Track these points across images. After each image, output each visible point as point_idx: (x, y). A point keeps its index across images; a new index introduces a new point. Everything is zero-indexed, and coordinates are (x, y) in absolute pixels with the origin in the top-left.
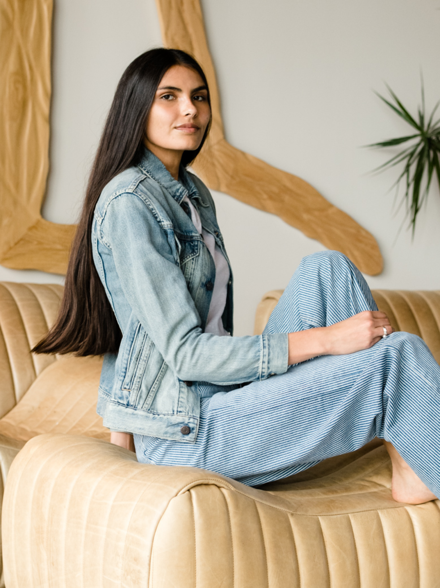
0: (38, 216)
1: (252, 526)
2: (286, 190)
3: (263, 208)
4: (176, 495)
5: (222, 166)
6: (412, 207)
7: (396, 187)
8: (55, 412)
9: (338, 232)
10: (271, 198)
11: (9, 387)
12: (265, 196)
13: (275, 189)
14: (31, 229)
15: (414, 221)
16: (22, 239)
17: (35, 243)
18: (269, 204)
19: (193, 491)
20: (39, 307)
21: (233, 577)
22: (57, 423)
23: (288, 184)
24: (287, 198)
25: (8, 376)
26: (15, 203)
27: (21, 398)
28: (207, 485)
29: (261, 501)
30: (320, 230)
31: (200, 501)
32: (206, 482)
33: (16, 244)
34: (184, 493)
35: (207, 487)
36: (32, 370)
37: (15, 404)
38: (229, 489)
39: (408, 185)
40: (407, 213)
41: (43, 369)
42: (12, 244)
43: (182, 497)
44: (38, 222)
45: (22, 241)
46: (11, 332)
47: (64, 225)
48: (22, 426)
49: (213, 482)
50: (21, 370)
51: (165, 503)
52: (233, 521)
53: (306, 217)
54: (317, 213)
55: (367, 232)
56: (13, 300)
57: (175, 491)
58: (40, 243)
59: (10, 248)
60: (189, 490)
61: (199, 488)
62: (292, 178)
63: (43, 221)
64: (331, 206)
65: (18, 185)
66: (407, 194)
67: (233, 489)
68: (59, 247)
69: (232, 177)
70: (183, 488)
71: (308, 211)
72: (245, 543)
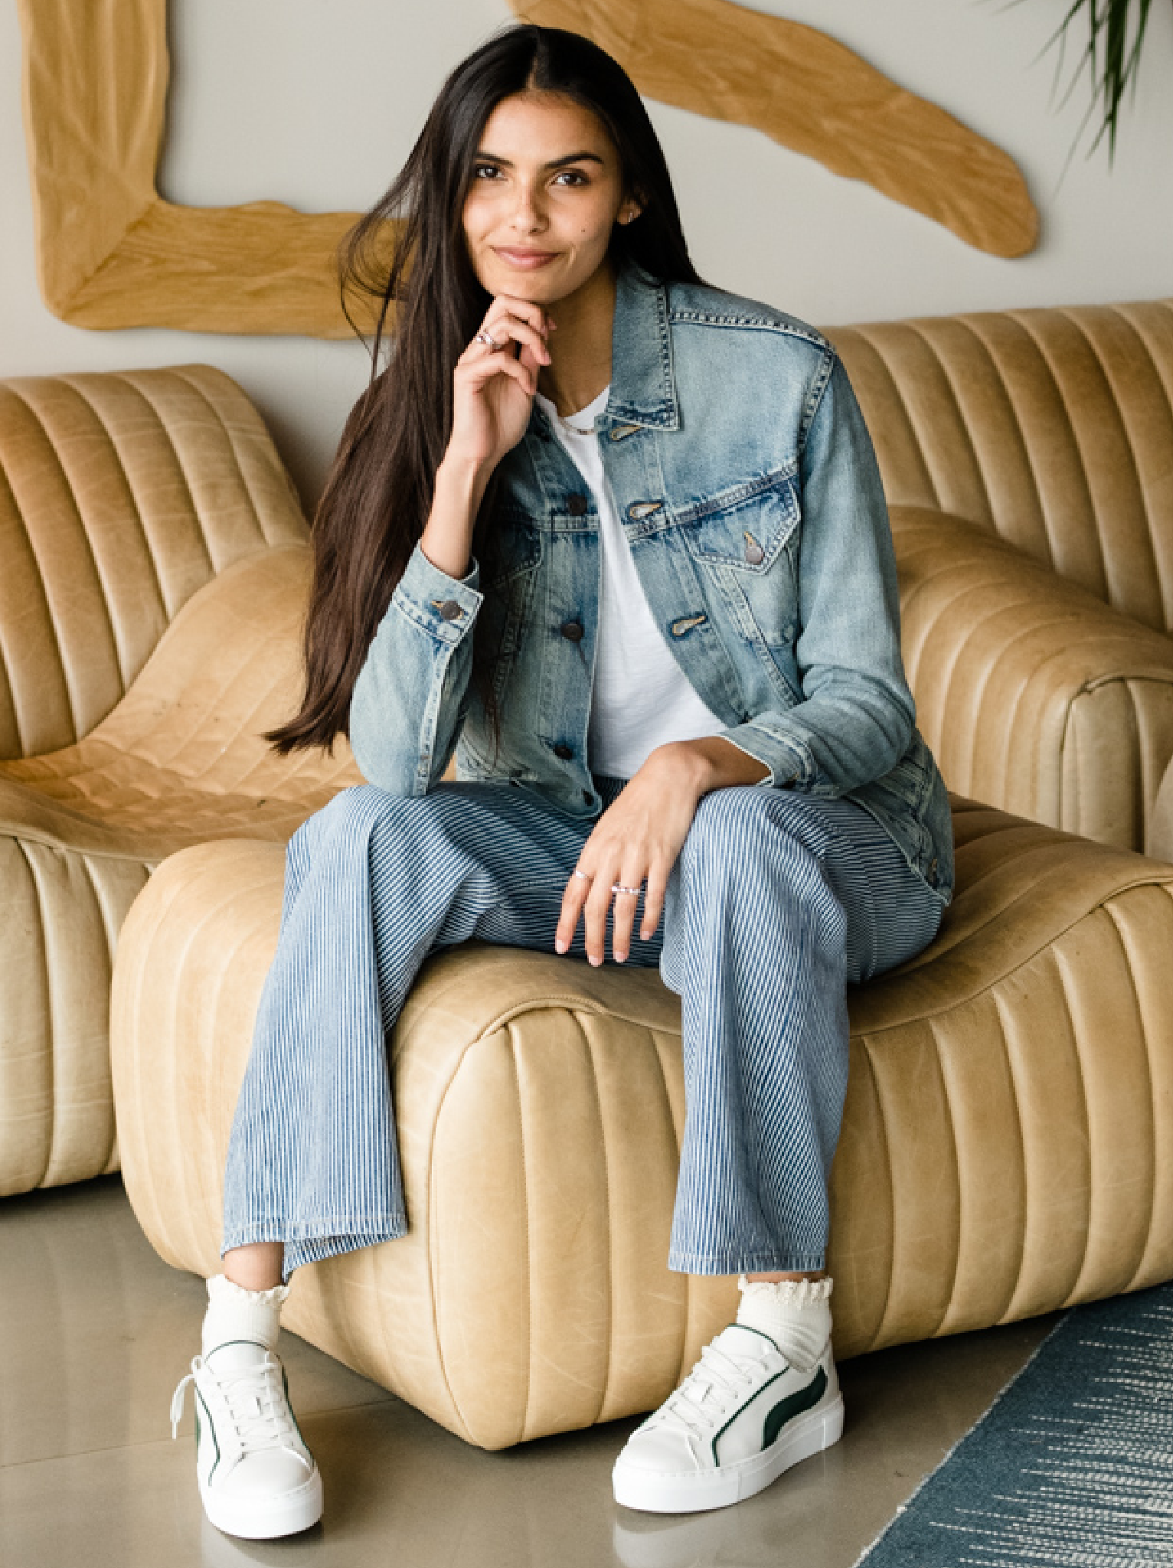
0: (153, 196)
1: (645, 1089)
2: (776, 62)
3: (719, 113)
4: (478, 1038)
5: (607, 19)
6: (1106, 78)
7: (1058, 41)
8: (217, 720)
9: (915, 156)
10: (736, 87)
11: (105, 652)
12: (722, 85)
13: (747, 64)
14: (133, 228)
15: (1112, 118)
16: (113, 256)
17: (147, 261)
18: (733, 102)
19: (514, 1028)
20: (166, 442)
21: (607, 1201)
22: (223, 750)
23: (781, 47)
24: (778, 83)
25: (99, 628)
26: (92, 167)
27: (135, 676)
28: (545, 1009)
29: (662, 1028)
30: (867, 156)
31: (530, 1048)
32: (542, 1004)
33: (99, 269)
34: (495, 1032)
35: (545, 1013)
36: (155, 606)
37: (122, 693)
38: (591, 1013)
39: (1095, 26)
40: (1095, 95)
41: (184, 600)
42: (90, 270)
43: (491, 1042)
44: (151, 210)
45: (115, 260)
46: (100, 516)
47: (215, 210)
48: (141, 753)
49: (558, 1003)
50: (131, 608)
51: (454, 1057)
52: (604, 1082)
53: (829, 125)
54: (858, 114)
55: (994, 148)
56: (103, 431)
57: (475, 1029)
58: (158, 261)
59: (86, 281)
60: (505, 1026)
61: (527, 1019)
62: (789, 28)
63: (163, 205)
64: (896, 89)
65: (94, 123)
66: (1092, 46)
67: (601, 1009)
68: (205, 265)
69: (634, 44)
70: (491, 1023)
71: (836, 110)
72: (630, 1126)
